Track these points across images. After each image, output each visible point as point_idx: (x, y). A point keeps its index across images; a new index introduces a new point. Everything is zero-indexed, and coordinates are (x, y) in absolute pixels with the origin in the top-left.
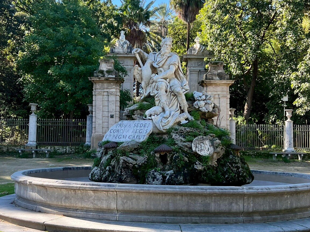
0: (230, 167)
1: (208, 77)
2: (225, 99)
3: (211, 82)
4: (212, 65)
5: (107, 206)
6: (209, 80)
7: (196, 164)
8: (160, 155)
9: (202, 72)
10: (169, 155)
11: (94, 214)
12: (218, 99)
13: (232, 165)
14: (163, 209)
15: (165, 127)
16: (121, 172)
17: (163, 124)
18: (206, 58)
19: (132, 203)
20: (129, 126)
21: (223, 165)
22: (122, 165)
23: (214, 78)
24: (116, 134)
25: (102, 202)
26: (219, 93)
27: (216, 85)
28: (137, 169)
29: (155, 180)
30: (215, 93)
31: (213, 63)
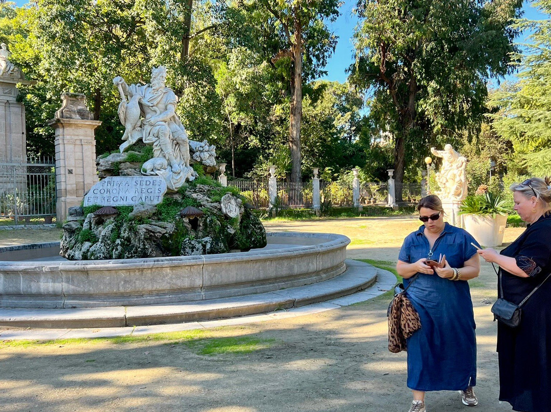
0: (253, 229)
1: (64, 114)
2: (90, 147)
3: (71, 122)
4: (69, 98)
5: (191, 283)
6: (67, 119)
7: (228, 228)
8: (189, 219)
9: (13, 104)
10: (200, 219)
11: (171, 296)
12: (80, 146)
13: (255, 227)
14: (254, 278)
15: (178, 184)
16: (144, 245)
17: (175, 181)
18: (20, 84)
19: (221, 276)
20: (127, 185)
21: (246, 227)
22: (144, 235)
23: (73, 116)
24: (105, 195)
25: (182, 280)
26: (81, 138)
27: (77, 126)
28: (167, 239)
29: (194, 250)
30: (76, 138)
31: (70, 95)
